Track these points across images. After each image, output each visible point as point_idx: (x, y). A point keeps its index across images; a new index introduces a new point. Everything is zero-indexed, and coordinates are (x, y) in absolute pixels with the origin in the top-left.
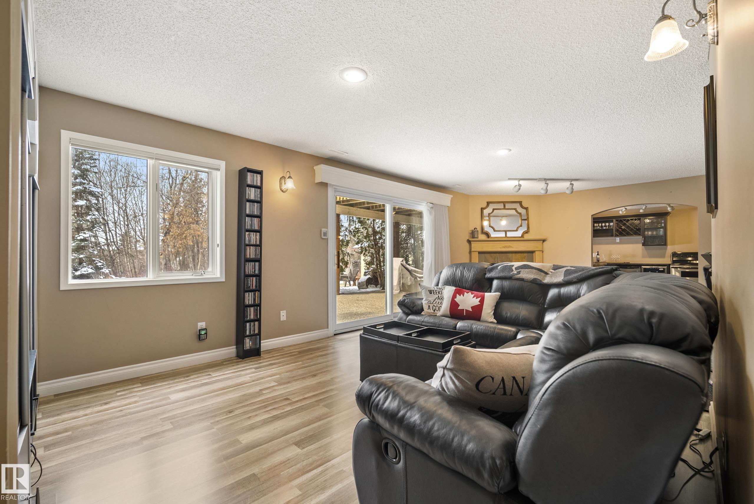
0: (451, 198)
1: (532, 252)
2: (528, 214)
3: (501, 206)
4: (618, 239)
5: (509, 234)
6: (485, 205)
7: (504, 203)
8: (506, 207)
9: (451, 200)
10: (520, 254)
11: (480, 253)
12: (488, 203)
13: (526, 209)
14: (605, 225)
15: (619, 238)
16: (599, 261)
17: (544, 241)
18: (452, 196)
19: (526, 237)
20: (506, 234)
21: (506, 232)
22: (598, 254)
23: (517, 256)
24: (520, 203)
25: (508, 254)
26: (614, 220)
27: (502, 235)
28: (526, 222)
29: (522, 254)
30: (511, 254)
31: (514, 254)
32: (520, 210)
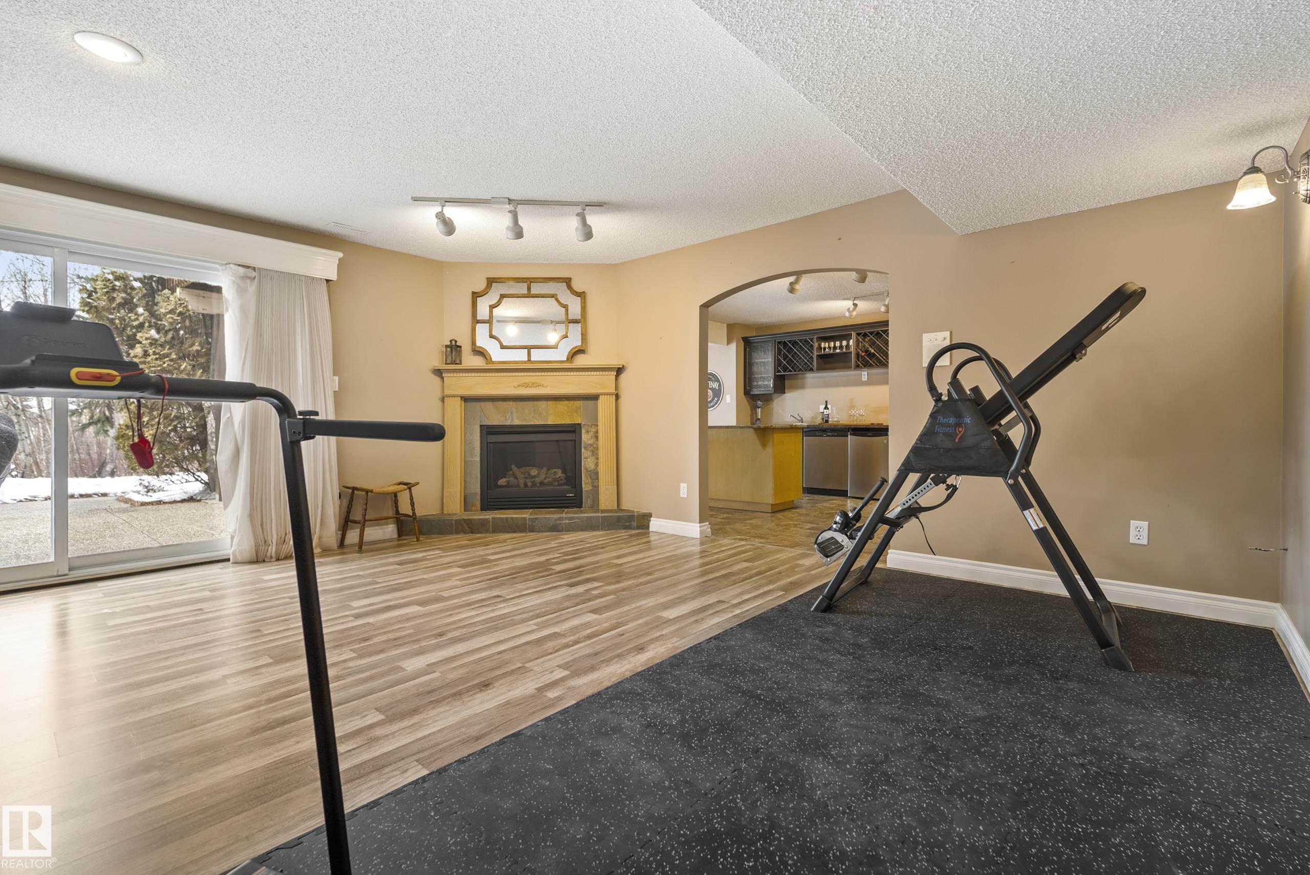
0: (340, 260)
1: (595, 398)
2: (584, 309)
3: (522, 289)
4: (864, 374)
5: (537, 355)
6: (481, 286)
7: (529, 281)
8: (533, 292)
9: (338, 265)
10: (566, 402)
11: (466, 399)
12: (491, 281)
13: (581, 295)
14: (835, 344)
15: (866, 373)
16: (827, 421)
17: (619, 371)
18: (341, 255)
19: (580, 361)
20: (529, 354)
21: (529, 348)
22: (826, 408)
23: (558, 406)
24: (568, 281)
25: (536, 402)
26: (854, 334)
27: (522, 355)
28: (578, 327)
29: (571, 403)
30: (545, 403)
31: (551, 403)
32: (566, 297)
